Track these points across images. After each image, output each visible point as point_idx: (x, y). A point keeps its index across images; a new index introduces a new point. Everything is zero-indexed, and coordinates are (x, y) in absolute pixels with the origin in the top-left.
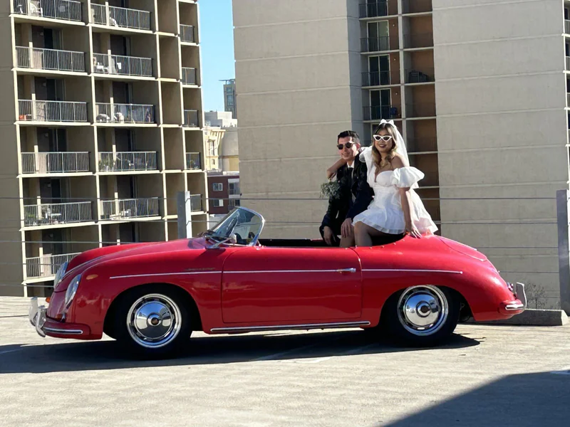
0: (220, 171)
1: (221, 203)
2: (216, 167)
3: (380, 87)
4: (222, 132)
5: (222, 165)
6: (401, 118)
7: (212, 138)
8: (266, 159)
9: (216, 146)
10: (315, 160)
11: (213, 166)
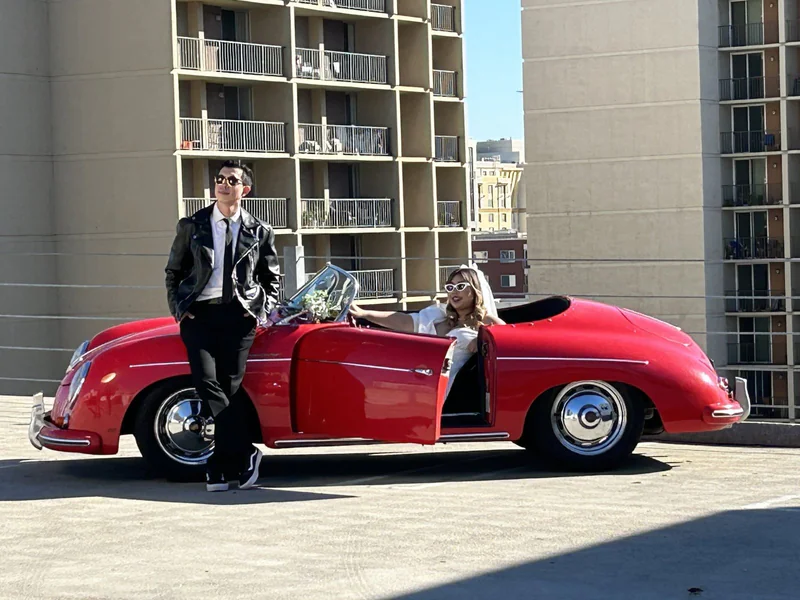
0: (513, 231)
1: (512, 281)
2: (508, 225)
3: (749, 102)
4: (518, 172)
5: (516, 223)
6: (780, 149)
7: (502, 180)
8: (568, 212)
9: (509, 193)
10: (645, 215)
11: (503, 225)
